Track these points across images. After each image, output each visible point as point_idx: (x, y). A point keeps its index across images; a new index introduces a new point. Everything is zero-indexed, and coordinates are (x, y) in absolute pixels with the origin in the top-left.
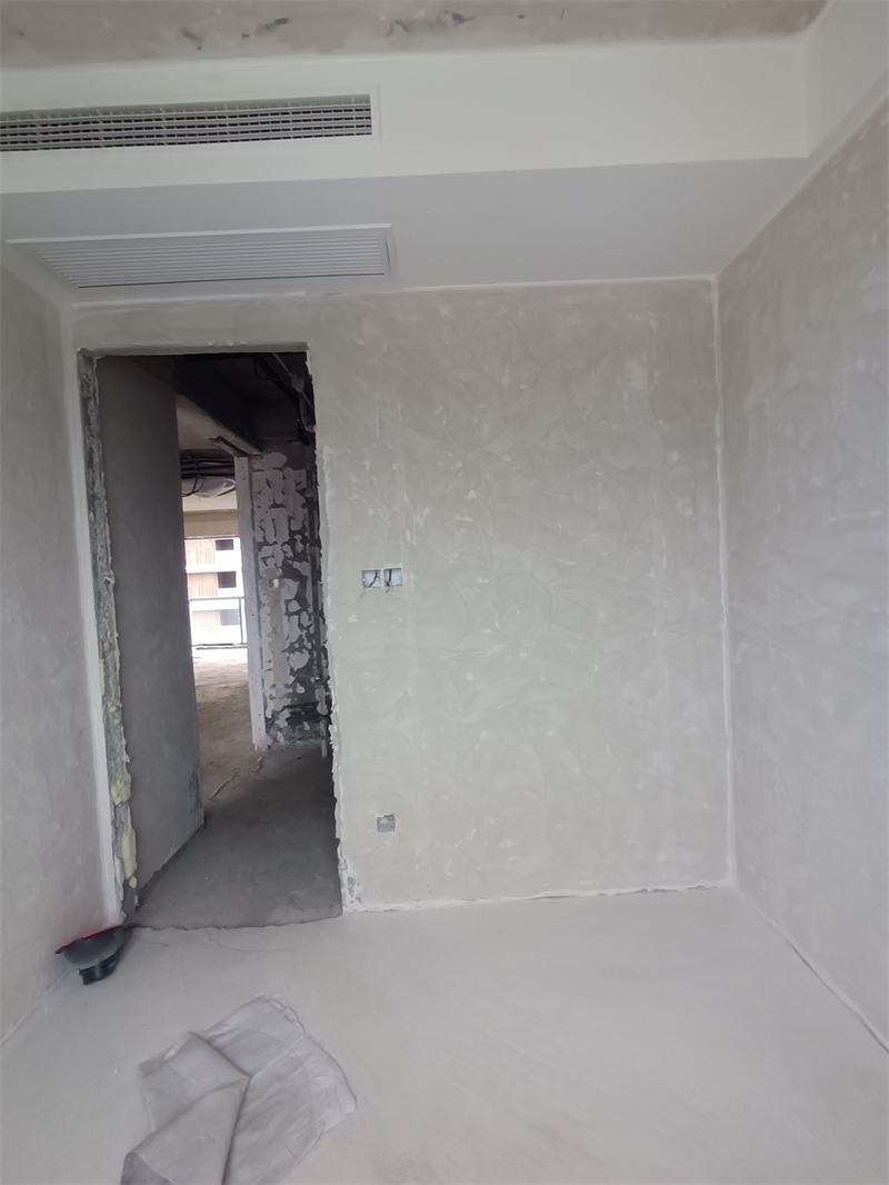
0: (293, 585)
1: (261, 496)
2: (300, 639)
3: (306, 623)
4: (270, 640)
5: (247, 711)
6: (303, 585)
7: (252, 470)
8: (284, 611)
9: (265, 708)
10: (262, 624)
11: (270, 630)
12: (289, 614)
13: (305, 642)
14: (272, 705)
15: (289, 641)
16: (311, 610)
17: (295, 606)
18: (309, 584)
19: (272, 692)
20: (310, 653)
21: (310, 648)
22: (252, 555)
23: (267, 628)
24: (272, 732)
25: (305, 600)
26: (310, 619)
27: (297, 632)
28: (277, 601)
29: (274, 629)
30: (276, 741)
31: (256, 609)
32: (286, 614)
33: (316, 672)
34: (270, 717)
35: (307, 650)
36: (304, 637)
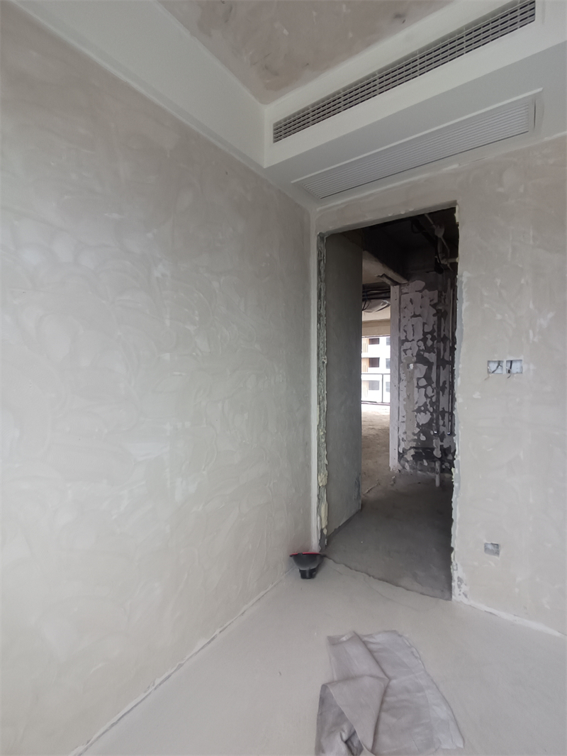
0: (423, 368)
1: (406, 310)
2: (425, 405)
3: (430, 394)
4: (405, 403)
5: (387, 446)
6: (430, 368)
7: (401, 293)
8: (416, 385)
9: (399, 446)
10: (401, 392)
11: (406, 396)
12: (419, 387)
13: (429, 406)
14: (403, 445)
15: (417, 405)
16: (434, 385)
17: (423, 382)
18: (434, 368)
19: (404, 436)
20: (432, 414)
21: (431, 411)
22: (397, 348)
23: (404, 394)
24: (402, 462)
25: (431, 378)
26: (433, 392)
27: (423, 400)
28: (412, 378)
29: (408, 397)
30: (404, 468)
31: (397, 382)
32: (417, 387)
33: (435, 427)
34: (401, 452)
35: (429, 412)
36: (428, 403)
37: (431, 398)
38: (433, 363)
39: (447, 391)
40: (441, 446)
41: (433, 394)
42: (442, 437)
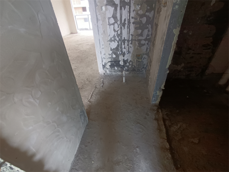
0: (111, 9)
2: (114, 36)
3: (117, 29)
4: (103, 36)
6: (116, 9)
8: (108, 23)
9: (102, 62)
10: (99, 29)
11: (102, 32)
12: (110, 25)
13: (116, 37)
14: (104, 61)
15: (110, 37)
16: (119, 23)
17: (112, 21)
18: (119, 8)
19: (104, 56)
20: (118, 42)
21: (118, 40)
23: (101, 31)
24: (105, 69)
25: (116, 17)
26: (118, 27)
27: (113, 33)
28: (105, 18)
30: (106, 72)
31: (96, 22)
32: (108, 25)
33: (120, 50)
34: (104, 65)
35: (117, 41)
36: (116, 35)
37: (118, 31)
38: (117, 4)
39: (126, 26)
40: (124, 59)
41: (118, 29)
42: (124, 54)
